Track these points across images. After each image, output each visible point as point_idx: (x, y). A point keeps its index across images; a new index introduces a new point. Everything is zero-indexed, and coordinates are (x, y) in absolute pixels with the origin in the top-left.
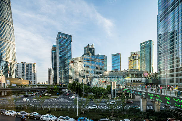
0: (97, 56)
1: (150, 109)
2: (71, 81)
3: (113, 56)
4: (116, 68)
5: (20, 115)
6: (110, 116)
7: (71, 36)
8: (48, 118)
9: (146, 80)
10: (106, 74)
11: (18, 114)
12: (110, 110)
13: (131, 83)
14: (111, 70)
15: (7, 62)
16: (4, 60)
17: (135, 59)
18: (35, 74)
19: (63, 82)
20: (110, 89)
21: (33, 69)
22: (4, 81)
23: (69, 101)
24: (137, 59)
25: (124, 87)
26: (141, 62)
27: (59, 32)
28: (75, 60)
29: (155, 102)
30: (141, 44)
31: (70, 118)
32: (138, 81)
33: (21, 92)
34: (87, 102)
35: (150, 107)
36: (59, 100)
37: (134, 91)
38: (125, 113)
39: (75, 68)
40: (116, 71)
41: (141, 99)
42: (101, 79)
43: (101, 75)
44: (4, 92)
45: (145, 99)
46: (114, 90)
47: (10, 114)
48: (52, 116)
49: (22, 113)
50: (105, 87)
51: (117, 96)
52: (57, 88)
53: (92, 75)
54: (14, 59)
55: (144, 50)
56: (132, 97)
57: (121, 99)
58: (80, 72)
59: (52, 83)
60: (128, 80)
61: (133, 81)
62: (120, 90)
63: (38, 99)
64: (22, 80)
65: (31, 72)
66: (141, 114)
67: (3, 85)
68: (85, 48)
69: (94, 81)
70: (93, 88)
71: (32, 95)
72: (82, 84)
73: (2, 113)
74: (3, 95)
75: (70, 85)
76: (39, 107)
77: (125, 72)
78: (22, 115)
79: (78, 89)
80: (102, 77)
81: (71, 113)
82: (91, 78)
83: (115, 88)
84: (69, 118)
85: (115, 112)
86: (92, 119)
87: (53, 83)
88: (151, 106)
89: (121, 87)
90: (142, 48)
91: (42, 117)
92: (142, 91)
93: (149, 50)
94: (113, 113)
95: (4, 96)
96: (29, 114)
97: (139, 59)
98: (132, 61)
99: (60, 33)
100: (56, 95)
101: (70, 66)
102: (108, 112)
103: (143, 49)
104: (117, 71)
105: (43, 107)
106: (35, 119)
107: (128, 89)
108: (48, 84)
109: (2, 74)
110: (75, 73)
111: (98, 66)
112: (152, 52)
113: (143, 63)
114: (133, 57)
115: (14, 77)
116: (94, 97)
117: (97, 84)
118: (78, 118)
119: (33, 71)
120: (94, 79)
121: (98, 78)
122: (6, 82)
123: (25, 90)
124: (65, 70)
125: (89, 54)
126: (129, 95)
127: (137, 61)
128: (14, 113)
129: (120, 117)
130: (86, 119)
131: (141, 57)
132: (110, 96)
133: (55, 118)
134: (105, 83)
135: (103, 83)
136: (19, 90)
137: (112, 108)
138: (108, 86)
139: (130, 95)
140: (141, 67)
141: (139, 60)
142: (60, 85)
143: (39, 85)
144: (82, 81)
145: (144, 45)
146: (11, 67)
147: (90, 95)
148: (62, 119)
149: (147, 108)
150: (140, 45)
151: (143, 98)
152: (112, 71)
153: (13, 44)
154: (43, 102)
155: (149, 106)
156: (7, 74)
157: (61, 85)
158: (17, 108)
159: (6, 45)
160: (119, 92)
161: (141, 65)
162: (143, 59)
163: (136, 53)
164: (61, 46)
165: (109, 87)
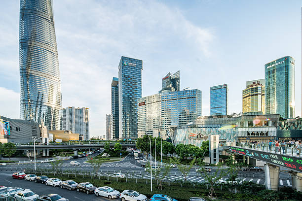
0: (184, 92)
1: (285, 187)
2: (140, 134)
3: (213, 89)
4: (218, 111)
5: (67, 186)
6: (207, 194)
7: (141, 62)
8: (106, 193)
9: (278, 132)
10: (201, 121)
11: (64, 184)
12: (207, 185)
13: (248, 138)
14: (210, 115)
15: (49, 108)
16: (45, 104)
17: (256, 93)
18: (87, 124)
19: (128, 136)
20: (208, 149)
21: (84, 116)
22: (45, 135)
23: (137, 167)
24: (260, 94)
25: (234, 145)
26: (268, 98)
27: (122, 57)
28: (147, 100)
29: (297, 173)
30: (269, 65)
31: (140, 194)
32: (260, 134)
33: (68, 151)
34: (167, 169)
35: (285, 183)
36: (122, 165)
37: (254, 152)
38: (236, 191)
39: (147, 113)
40: (218, 116)
41: (267, 167)
42: (191, 131)
43: (192, 123)
44: (46, 151)
45: (275, 167)
46: (215, 150)
47: (54, 183)
48: (111, 189)
49: (70, 183)
50: (198, 144)
51: (220, 161)
52: (120, 146)
53: (175, 124)
54: (59, 103)
55: (274, 76)
56: (248, 163)
57: (228, 165)
58: (156, 120)
59: (112, 138)
60: (242, 132)
61: (252, 134)
62: (227, 150)
63: (91, 162)
64: (70, 133)
65: (81, 121)
66: (267, 194)
67: (44, 142)
68: (164, 79)
69: (179, 133)
70: (178, 146)
71: (83, 157)
72: (159, 139)
73: (43, 181)
74: (44, 155)
75: (140, 140)
76: (93, 175)
77: (236, 118)
78: (69, 186)
79: (153, 147)
80: (192, 127)
81: (141, 187)
82: (175, 129)
83: (217, 146)
84: (138, 194)
85: (216, 188)
86: (175, 198)
87: (114, 138)
88: (288, 181)
89: (228, 144)
90: (269, 73)
91: (97, 190)
92: (269, 151)
93: (284, 76)
94: (212, 190)
95: (46, 157)
96: (79, 185)
97: (263, 93)
98: (250, 97)
99: (123, 59)
100: (118, 156)
101: (140, 110)
102: (203, 188)
103: (272, 75)
104: (220, 116)
105: (99, 175)
106: (88, 192)
107: (240, 147)
108: (105, 139)
109: (43, 125)
110: (147, 121)
111: (185, 109)
112: (290, 79)
113: (271, 99)
114: (252, 90)
115: (58, 129)
116: (178, 162)
117: (185, 139)
118: (152, 195)
119: (84, 119)
120: (178, 131)
121: (186, 129)
122: (49, 137)
123: (74, 149)
124: (131, 116)
125: (170, 89)
126: (243, 158)
127: (259, 96)
128: (58, 183)
129: (227, 199)
130: (165, 197)
131: (268, 89)
132: (206, 160)
133: (117, 193)
134: (199, 137)
135: (195, 138)
136: (66, 149)
137: (211, 182)
138: (203, 143)
139: (246, 158)
140: (268, 108)
141: (264, 95)
142: (124, 142)
143: (93, 141)
144: (159, 133)
145: (273, 67)
146: (54, 115)
147: (172, 158)
148: (127, 195)
149: (279, 183)
150: (266, 68)
151: (271, 165)
152: (211, 117)
153: (57, 79)
154: (99, 167)
155: (284, 180)
156: (50, 125)
157: (126, 141)
158: (63, 176)
159: (49, 82)
160: (224, 153)
161: (268, 103)
162: (272, 91)
163: (256, 83)
164: (126, 78)
165: (206, 145)
